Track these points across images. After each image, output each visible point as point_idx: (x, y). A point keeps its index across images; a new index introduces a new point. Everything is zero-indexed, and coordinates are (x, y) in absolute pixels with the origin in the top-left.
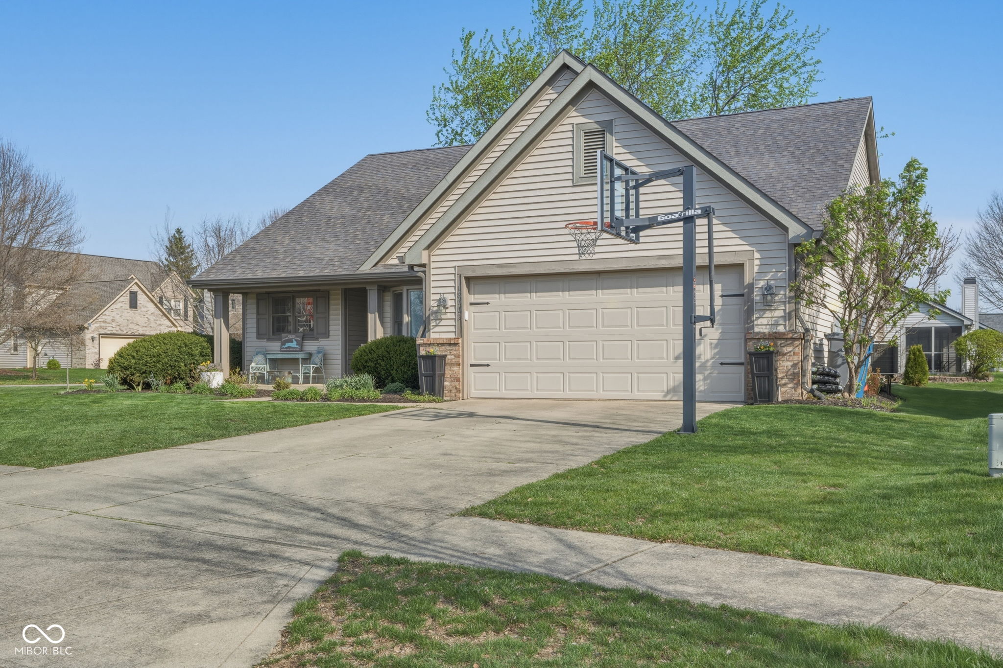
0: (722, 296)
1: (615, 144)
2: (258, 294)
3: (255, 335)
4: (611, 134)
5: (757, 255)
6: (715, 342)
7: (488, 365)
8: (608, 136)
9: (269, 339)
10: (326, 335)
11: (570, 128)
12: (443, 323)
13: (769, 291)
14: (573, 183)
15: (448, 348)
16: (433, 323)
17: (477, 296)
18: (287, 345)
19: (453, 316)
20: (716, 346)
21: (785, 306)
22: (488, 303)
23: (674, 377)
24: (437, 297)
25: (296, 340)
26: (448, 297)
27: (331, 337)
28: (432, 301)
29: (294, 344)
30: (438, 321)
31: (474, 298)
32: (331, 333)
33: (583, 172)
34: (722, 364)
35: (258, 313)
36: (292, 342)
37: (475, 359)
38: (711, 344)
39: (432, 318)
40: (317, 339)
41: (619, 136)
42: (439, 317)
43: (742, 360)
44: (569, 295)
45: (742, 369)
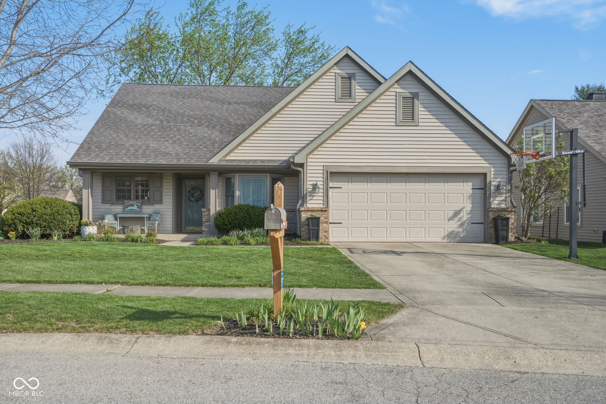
0: (472, 189)
1: (420, 106)
2: (103, 173)
3: (100, 201)
4: (418, 100)
5: (493, 169)
6: (469, 212)
7: (341, 223)
8: (416, 101)
9: (112, 204)
10: (160, 202)
11: (394, 94)
12: (315, 198)
13: (498, 187)
14: (396, 124)
15: (320, 213)
16: (308, 198)
17: (334, 183)
18: (129, 208)
19: (322, 194)
20: (469, 214)
21: (506, 195)
22: (341, 188)
23: (448, 230)
24: (312, 183)
25: (136, 205)
26: (319, 183)
27: (164, 203)
28: (308, 185)
29: (135, 208)
30: (311, 197)
31: (332, 185)
32: (164, 201)
33: (401, 119)
34: (472, 223)
35: (103, 186)
36: (133, 206)
37: (332, 219)
38: (467, 213)
39: (308, 195)
40: (153, 204)
41: (422, 102)
42: (312, 195)
43: (482, 221)
44: (390, 185)
45: (482, 226)
